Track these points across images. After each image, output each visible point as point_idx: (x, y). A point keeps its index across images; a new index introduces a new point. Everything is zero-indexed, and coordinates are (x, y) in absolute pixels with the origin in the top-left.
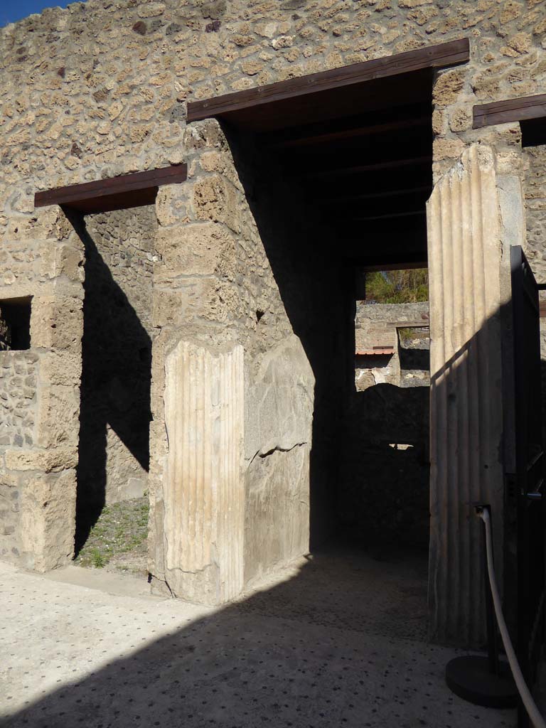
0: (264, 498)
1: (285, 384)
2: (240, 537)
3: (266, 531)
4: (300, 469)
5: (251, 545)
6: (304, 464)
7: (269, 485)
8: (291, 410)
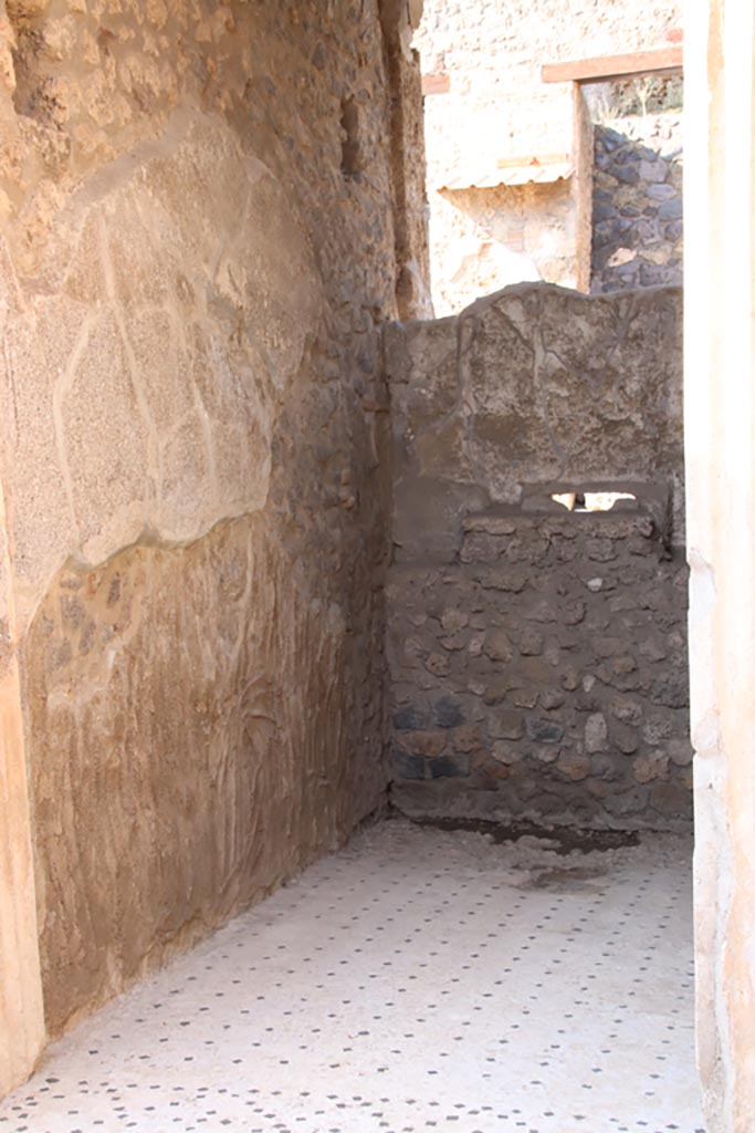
0: (107, 724)
1: (159, 302)
2: (18, 874)
3: (126, 832)
4: (243, 603)
5: (70, 894)
6: (255, 588)
7: (124, 676)
8: (190, 399)
